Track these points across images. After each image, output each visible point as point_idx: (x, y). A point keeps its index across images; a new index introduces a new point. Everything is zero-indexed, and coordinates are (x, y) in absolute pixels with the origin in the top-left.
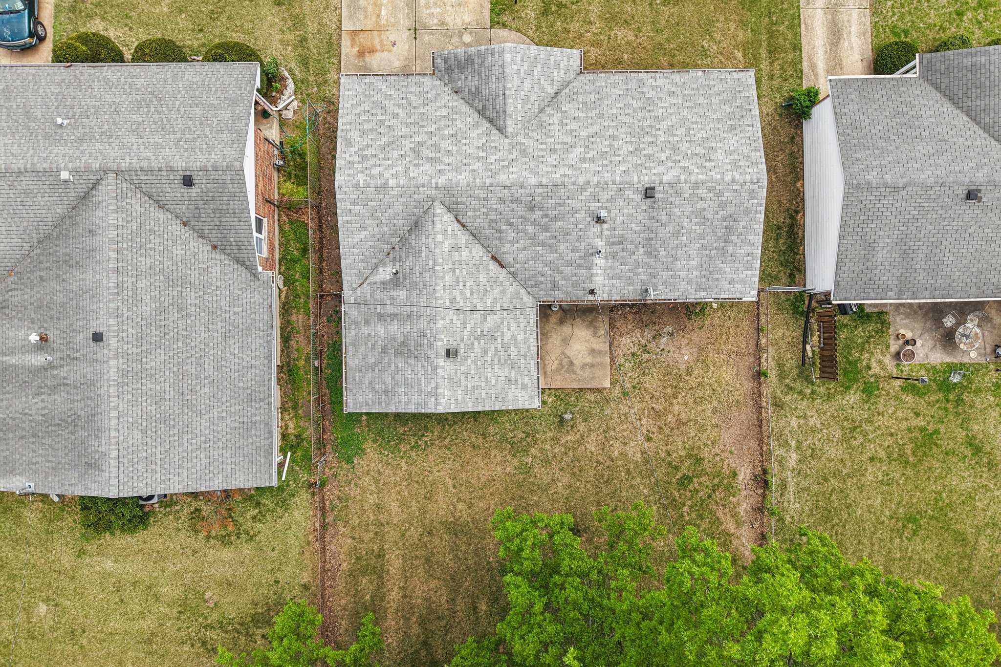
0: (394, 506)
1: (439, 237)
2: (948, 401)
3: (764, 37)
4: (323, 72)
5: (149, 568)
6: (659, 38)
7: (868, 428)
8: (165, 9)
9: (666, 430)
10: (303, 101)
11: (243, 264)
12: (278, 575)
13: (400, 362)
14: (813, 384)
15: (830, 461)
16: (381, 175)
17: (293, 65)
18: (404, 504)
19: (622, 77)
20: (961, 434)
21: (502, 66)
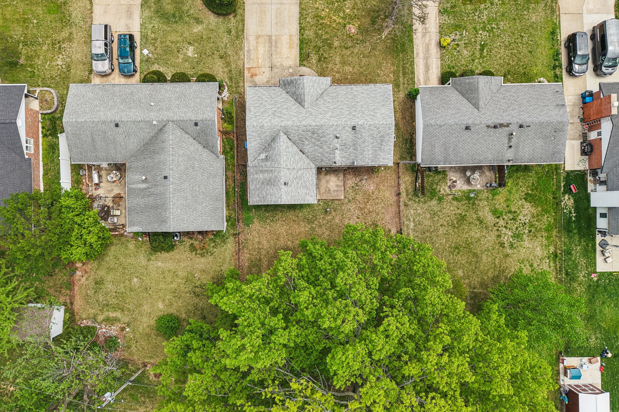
0: (265, 242)
1: (282, 144)
2: (469, 204)
3: (401, 69)
4: (238, 83)
5: (175, 265)
6: (361, 70)
7: (440, 214)
8: (181, 60)
9: (365, 215)
10: (230, 93)
11: (214, 153)
12: (222, 268)
13: (268, 187)
14: (419, 197)
15: (426, 226)
16: (262, 122)
17: (226, 80)
18: (268, 241)
19: (345, 87)
20: (475, 216)
21: (303, 84)
